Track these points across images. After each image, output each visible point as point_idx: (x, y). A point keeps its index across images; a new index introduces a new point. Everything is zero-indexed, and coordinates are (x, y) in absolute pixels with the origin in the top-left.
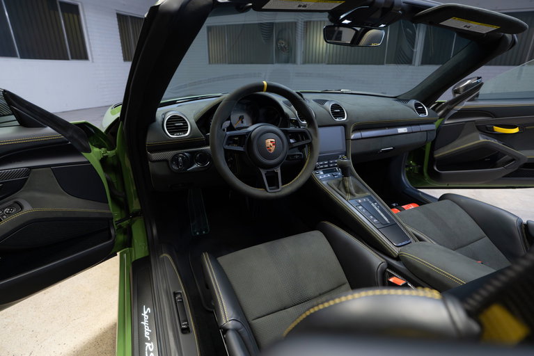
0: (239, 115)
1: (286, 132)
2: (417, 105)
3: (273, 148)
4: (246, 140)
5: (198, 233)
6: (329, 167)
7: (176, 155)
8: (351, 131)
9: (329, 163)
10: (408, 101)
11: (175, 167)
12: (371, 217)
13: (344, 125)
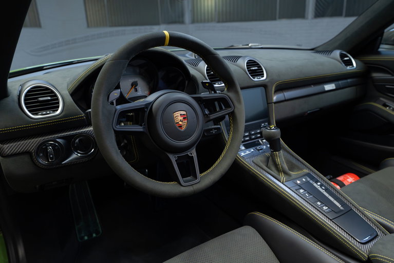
0: (131, 81)
1: (199, 100)
2: (342, 56)
3: (184, 124)
4: (144, 115)
5: (86, 238)
6: (251, 139)
7: (44, 143)
8: (273, 92)
9: (250, 135)
10: (331, 51)
11: (43, 162)
12: (319, 203)
13: (264, 86)
